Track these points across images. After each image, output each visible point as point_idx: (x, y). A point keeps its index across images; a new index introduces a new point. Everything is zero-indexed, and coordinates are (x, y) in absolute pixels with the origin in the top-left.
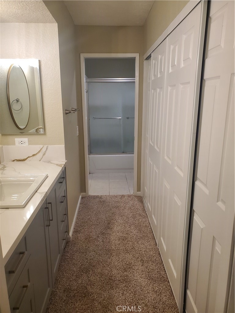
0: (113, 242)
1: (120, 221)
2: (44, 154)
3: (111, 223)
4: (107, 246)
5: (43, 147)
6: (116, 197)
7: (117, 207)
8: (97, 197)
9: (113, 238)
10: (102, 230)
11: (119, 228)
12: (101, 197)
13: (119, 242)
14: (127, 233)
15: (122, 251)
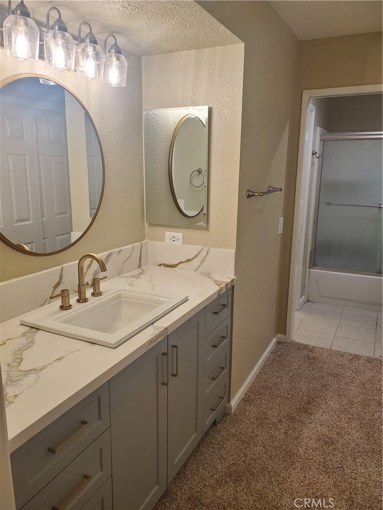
0: (306, 440)
1: (334, 404)
2: (203, 261)
3: (314, 403)
4: (291, 446)
5: (202, 249)
6: (342, 355)
7: (336, 376)
8: (306, 347)
9: (307, 434)
10: (292, 412)
11: (326, 417)
12: (311, 349)
13: (317, 446)
14: (338, 433)
15: (316, 465)
